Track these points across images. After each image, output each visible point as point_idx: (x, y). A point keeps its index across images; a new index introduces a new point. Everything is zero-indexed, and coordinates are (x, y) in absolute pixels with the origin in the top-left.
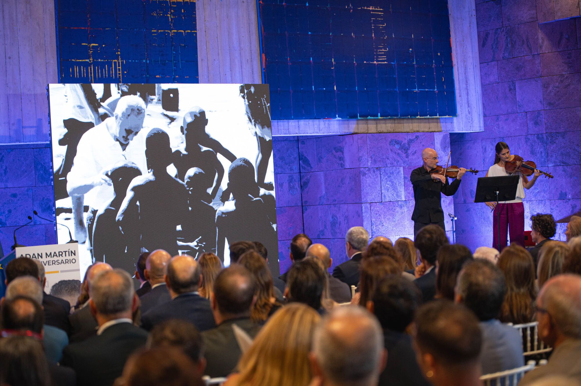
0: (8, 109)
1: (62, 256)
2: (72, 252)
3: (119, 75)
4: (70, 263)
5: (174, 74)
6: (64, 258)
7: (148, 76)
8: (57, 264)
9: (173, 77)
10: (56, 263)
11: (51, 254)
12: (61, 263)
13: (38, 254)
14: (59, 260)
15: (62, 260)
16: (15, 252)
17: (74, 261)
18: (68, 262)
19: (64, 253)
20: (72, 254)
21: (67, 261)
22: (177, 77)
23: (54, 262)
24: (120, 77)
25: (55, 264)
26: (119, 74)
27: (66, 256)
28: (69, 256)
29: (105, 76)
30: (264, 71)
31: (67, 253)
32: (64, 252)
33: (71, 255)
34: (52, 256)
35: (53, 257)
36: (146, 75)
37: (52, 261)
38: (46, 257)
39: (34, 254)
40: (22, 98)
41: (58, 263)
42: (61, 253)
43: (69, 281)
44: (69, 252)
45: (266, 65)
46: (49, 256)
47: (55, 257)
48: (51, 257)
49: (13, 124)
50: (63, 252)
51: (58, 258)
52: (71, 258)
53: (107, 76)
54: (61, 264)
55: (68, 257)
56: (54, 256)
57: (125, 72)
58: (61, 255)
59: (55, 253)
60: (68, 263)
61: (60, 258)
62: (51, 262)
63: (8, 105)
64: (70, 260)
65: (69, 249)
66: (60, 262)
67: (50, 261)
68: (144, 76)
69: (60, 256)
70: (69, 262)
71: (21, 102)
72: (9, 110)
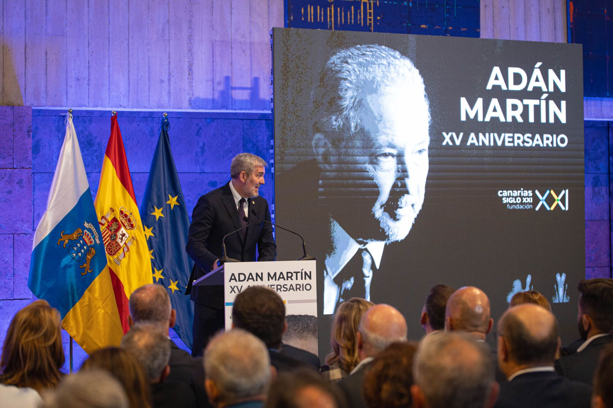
0: (213, 61)
1: (292, 279)
2: (306, 273)
3: (370, 22)
4: (303, 290)
5: (445, 24)
6: (294, 282)
7: (410, 25)
8: (283, 291)
9: (444, 28)
10: (283, 289)
11: (275, 274)
12: (290, 289)
13: (257, 274)
14: (287, 285)
15: (291, 285)
16: (223, 269)
17: (308, 287)
18: (299, 288)
19: (294, 275)
20: (307, 276)
21: (298, 286)
22: (450, 28)
23: (279, 287)
24: (370, 24)
25: (281, 291)
26: (370, 20)
27: (297, 279)
28: (302, 279)
29: (351, 22)
30: (571, 26)
31: (299, 275)
32: (294, 272)
33: (305, 279)
34: (277, 278)
35: (278, 280)
36: (407, 24)
37: (277, 285)
38: (269, 280)
39: (251, 274)
40: (233, 47)
41: (285, 289)
42: (290, 275)
43: (300, 316)
44: (302, 272)
45: (574, 18)
46: (272, 278)
47: (281, 280)
48: (276, 280)
49: (219, 83)
50: (293, 273)
51: (286, 282)
52: (304, 282)
53: (353, 21)
54: (289, 291)
55: (300, 281)
56: (280, 278)
57: (379, 18)
58: (291, 277)
59: (281, 273)
60: (300, 290)
61: (289, 282)
62: (275, 287)
63: (213, 56)
64: (303, 285)
65: (302, 270)
66: (288, 287)
67: (274, 285)
68: (405, 24)
69: (289, 279)
70: (301, 289)
71: (232, 52)
72: (214, 64)
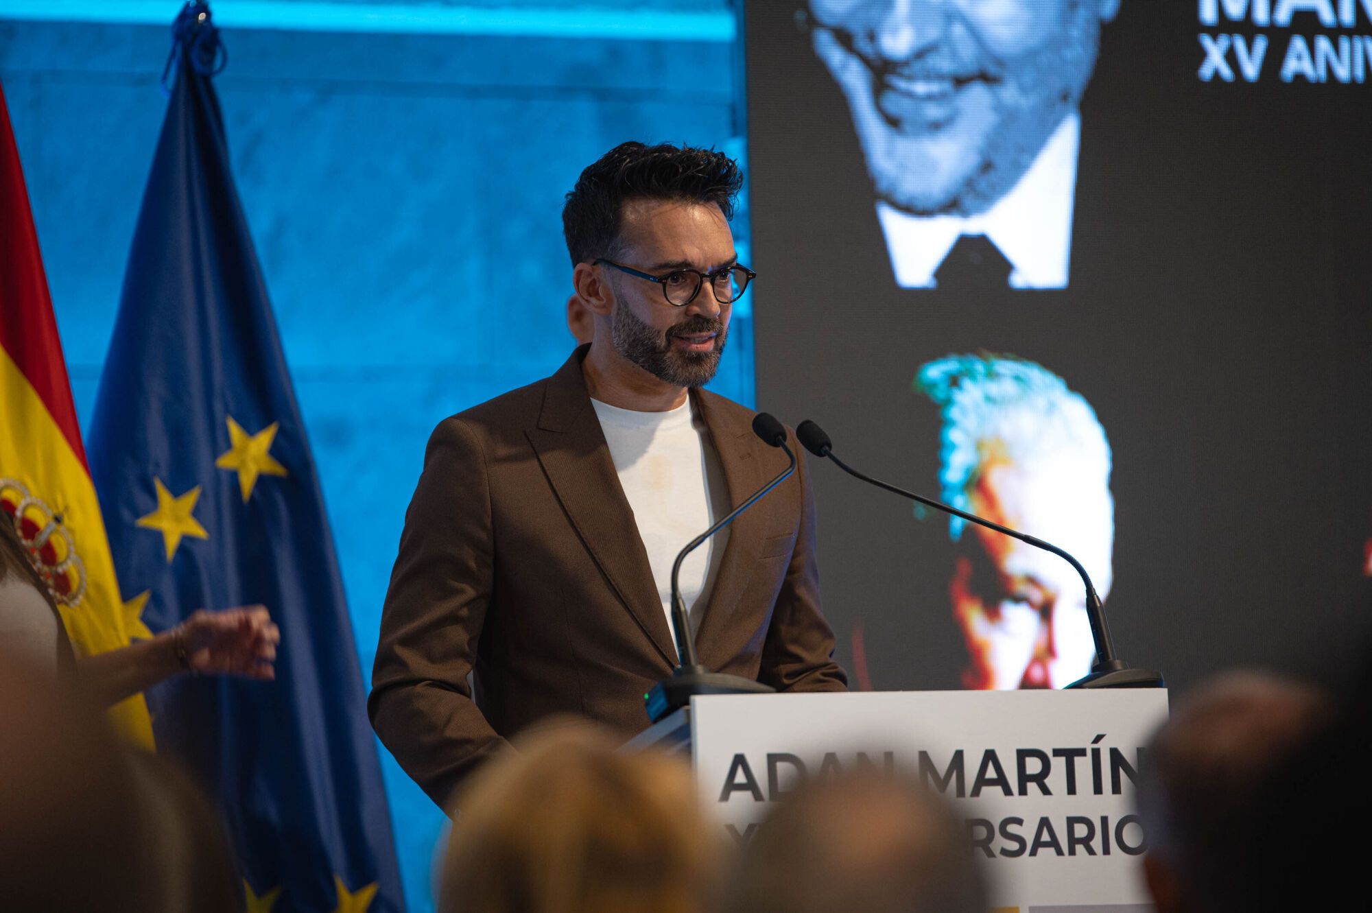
1: (1046, 791)
2: (1117, 757)
4: (1106, 851)
6: (1058, 807)
10: (998, 843)
11: (958, 760)
12: (1038, 844)
14: (1019, 822)
15: (1045, 823)
17: (1133, 835)
18: (1086, 842)
19: (1059, 764)
20: (1123, 775)
21: (1081, 831)
23: (981, 833)
25: (991, 855)
27: (1072, 790)
28: (1098, 789)
31: (1083, 766)
32: (1057, 753)
33: (1116, 788)
34: (970, 785)
35: (976, 792)
39: (831, 759)
41: (1014, 846)
42: (1033, 766)
44: (1096, 754)
46: (944, 785)
47: (992, 793)
48: (961, 791)
50: (1050, 754)
51: (1015, 805)
52: (1111, 807)
54: (1033, 853)
55: (1087, 803)
56: (981, 782)
58: (1040, 779)
59: (990, 756)
60: (1091, 852)
61: (1031, 807)
64: (1104, 820)
65: (1098, 738)
66: (1028, 832)
69: (1032, 787)
70: (1097, 843)
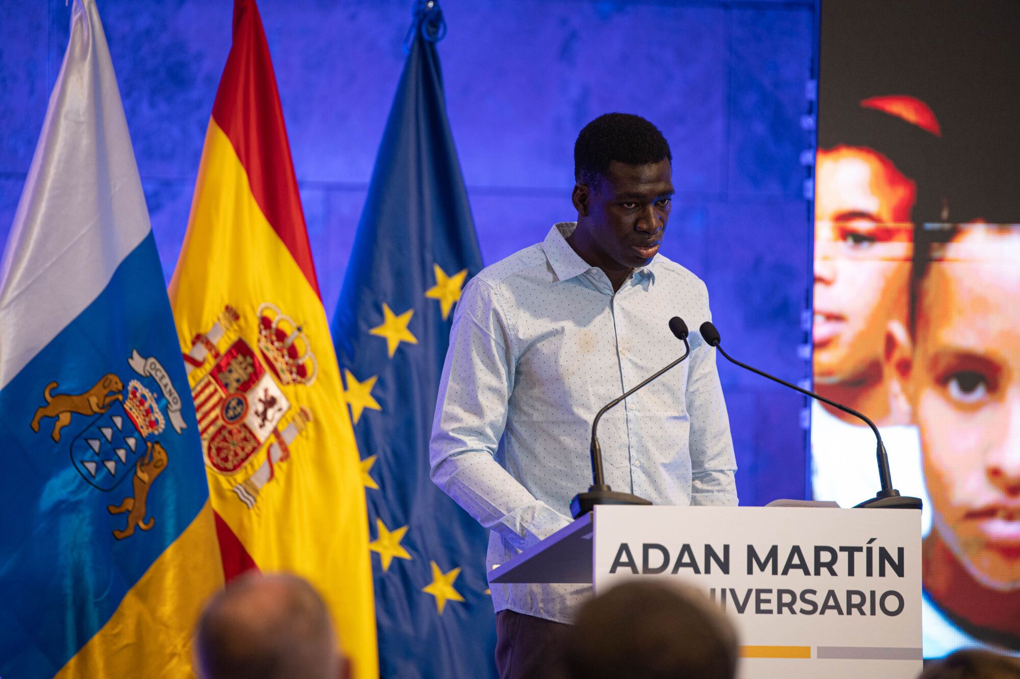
1: (833, 573)
2: (883, 553)
4: (873, 612)
6: (841, 583)
8: (802, 611)
10: (799, 605)
11: (774, 552)
12: (826, 606)
13: (709, 551)
14: (814, 592)
15: (831, 593)
16: (590, 528)
17: (892, 603)
18: (859, 607)
19: (843, 557)
20: (887, 565)
21: (856, 599)
23: (787, 598)
25: (793, 612)
27: (851, 572)
28: (869, 573)
31: (860, 559)
32: (842, 549)
33: (882, 573)
34: (781, 567)
35: (785, 572)
37: (780, 592)
38: (750, 571)
39: (686, 548)
41: (809, 608)
42: (826, 557)
44: (870, 550)
46: (762, 567)
47: (796, 573)
48: (775, 572)
50: (837, 550)
51: (811, 582)
52: (878, 585)
54: (822, 612)
55: (861, 582)
56: (789, 566)
58: (830, 566)
59: (796, 550)
60: (862, 613)
61: (822, 583)
62: (773, 597)
64: (873, 593)
65: (872, 540)
66: (820, 599)
67: (770, 591)
69: (824, 570)
70: (867, 608)
